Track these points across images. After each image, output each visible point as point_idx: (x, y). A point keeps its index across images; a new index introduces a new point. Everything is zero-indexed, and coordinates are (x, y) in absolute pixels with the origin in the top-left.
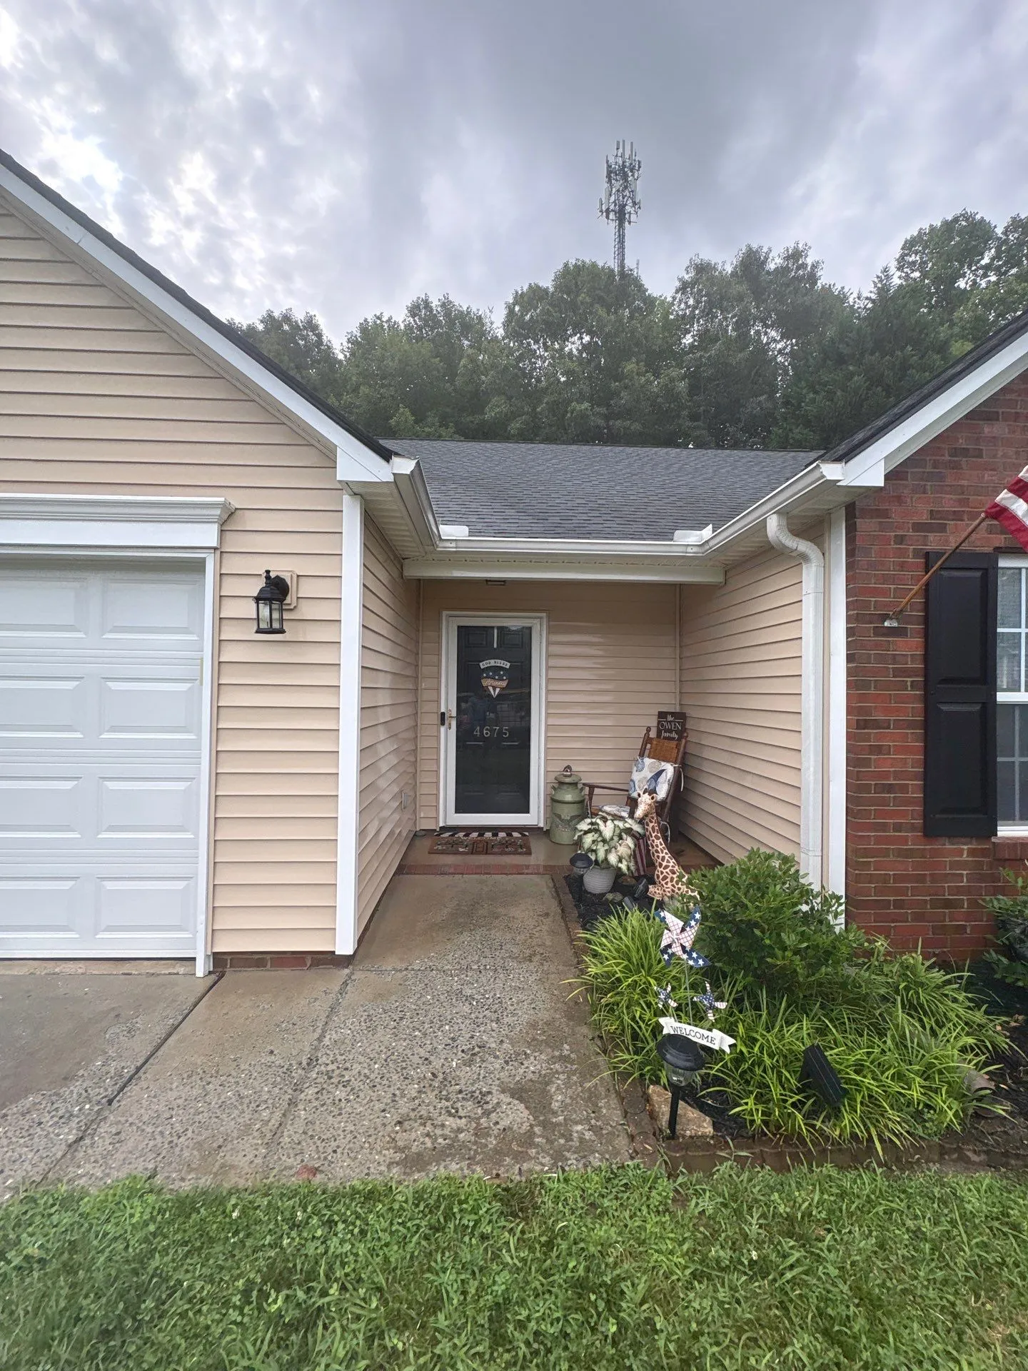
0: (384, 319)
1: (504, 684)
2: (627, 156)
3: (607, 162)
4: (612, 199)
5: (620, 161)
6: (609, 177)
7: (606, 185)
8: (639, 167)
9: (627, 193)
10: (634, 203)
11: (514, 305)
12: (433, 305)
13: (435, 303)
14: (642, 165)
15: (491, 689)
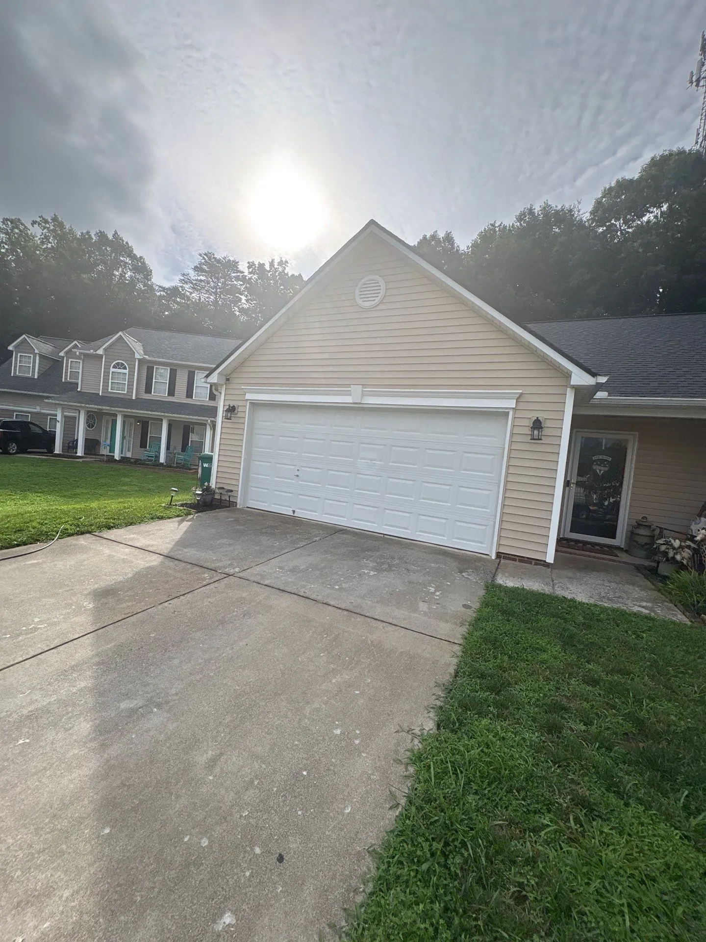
0: (497, 225)
1: (607, 469)
11: (602, 197)
12: (536, 211)
13: (537, 209)
15: (598, 471)
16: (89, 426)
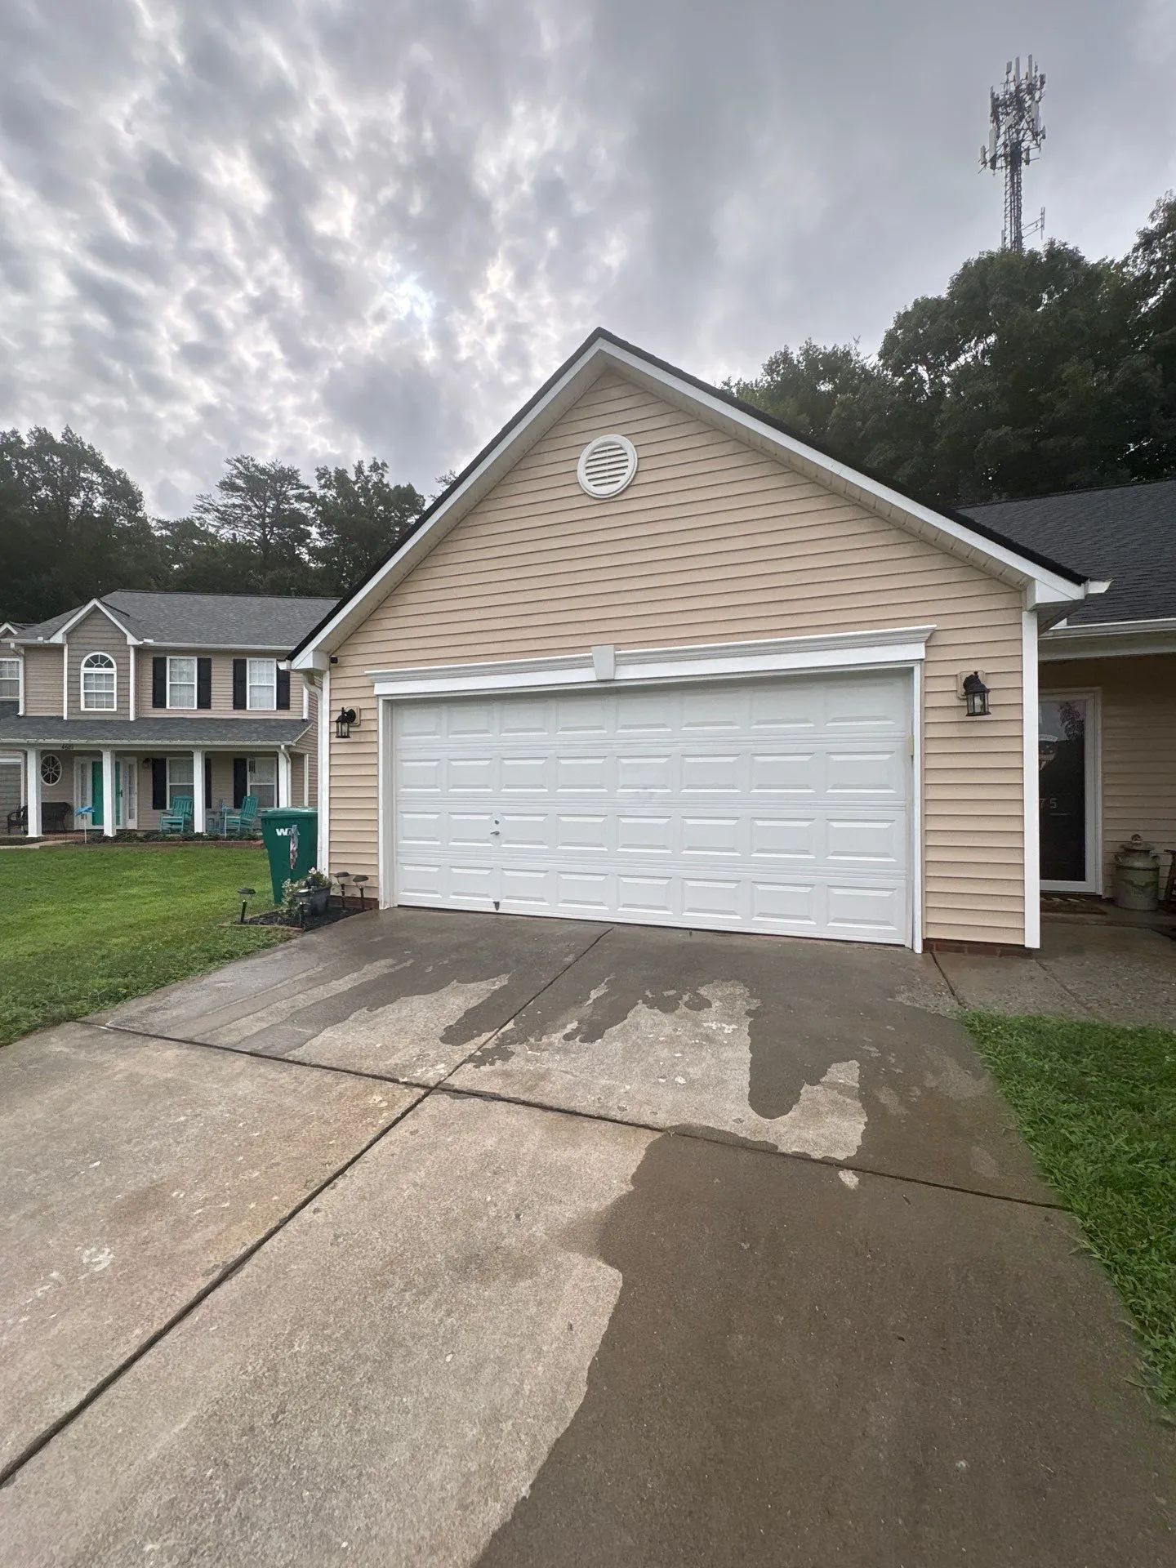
1: (1051, 758)
2: (1023, 76)
3: (993, 94)
4: (1001, 140)
5: (1012, 88)
6: (995, 115)
7: (991, 126)
8: (1042, 83)
9: (1023, 124)
10: (1035, 135)
12: (794, 356)
13: (796, 354)
14: (1046, 80)
16: (47, 779)
